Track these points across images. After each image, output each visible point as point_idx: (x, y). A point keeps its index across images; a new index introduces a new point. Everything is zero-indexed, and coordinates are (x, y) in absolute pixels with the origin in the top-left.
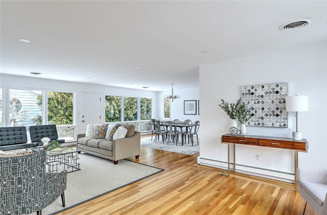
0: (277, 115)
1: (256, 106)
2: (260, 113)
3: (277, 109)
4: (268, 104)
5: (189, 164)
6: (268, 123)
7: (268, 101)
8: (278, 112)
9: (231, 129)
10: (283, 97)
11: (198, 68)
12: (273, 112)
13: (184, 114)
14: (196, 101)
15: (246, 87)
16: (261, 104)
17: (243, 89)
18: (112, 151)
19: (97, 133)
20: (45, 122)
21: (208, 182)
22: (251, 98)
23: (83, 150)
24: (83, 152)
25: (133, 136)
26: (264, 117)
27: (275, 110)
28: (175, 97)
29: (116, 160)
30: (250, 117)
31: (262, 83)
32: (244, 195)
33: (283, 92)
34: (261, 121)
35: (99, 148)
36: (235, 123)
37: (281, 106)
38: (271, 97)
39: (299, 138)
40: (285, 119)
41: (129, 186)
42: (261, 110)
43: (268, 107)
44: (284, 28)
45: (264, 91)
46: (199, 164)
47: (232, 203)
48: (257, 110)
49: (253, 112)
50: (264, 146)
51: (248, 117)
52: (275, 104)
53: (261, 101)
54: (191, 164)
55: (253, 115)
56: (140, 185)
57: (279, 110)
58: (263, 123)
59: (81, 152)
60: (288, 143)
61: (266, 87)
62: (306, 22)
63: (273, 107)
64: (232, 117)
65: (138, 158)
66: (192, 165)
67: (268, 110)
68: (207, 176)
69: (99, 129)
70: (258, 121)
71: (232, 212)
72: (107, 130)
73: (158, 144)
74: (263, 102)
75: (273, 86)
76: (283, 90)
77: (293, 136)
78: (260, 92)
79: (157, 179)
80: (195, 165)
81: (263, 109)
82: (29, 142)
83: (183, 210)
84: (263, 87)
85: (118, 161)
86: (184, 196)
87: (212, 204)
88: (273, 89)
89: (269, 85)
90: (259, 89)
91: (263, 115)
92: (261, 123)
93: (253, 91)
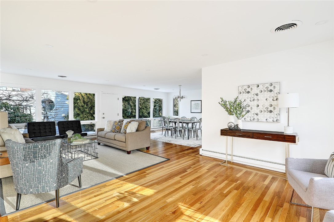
0: (271, 111)
1: (251, 104)
2: (255, 110)
3: (271, 106)
4: (262, 101)
5: (193, 155)
6: (262, 118)
7: (262, 98)
8: (271, 109)
9: (228, 123)
10: (276, 95)
11: (200, 71)
12: (267, 108)
13: (191, 113)
14: (201, 101)
15: (243, 86)
17: (240, 88)
18: (125, 142)
19: (114, 127)
20: (71, 118)
21: (207, 170)
22: (247, 97)
23: (102, 142)
24: (103, 143)
25: (144, 130)
26: (259, 113)
27: (269, 107)
28: (182, 97)
29: (129, 150)
30: (246, 113)
31: (258, 83)
32: (239, 182)
33: (276, 91)
35: (115, 140)
36: (232, 119)
37: (274, 103)
39: (289, 132)
40: (278, 115)
41: (137, 172)
42: (256, 107)
43: (262, 104)
44: (276, 30)
45: (259, 90)
46: (201, 155)
47: (227, 188)
48: (253, 107)
49: (248, 109)
51: (244, 113)
52: (268, 101)
53: (256, 99)
55: (248, 111)
56: (147, 172)
57: (272, 107)
58: (258, 119)
59: (101, 144)
60: (280, 136)
61: (261, 86)
62: (295, 24)
63: (267, 104)
64: (230, 113)
65: (149, 149)
66: (195, 156)
67: (262, 107)
68: (207, 166)
69: (115, 124)
70: (253, 117)
71: (226, 196)
72: (122, 125)
73: (167, 138)
74: (258, 100)
75: (268, 85)
76: (276, 89)
77: (285, 130)
78: (255, 90)
79: (163, 167)
80: (197, 156)
81: (258, 106)
82: (58, 134)
83: (182, 193)
84: (258, 86)
85: (130, 151)
88: (267, 88)
89: (263, 84)
90: (255, 88)
91: (258, 111)
92: (256, 118)
93: (249, 90)
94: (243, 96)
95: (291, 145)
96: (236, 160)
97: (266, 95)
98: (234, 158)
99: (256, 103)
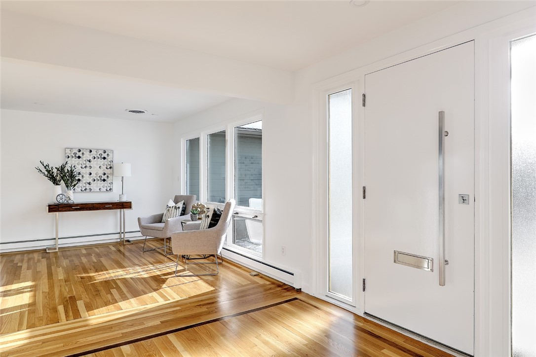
0: (104, 180)
1: (83, 171)
2: (87, 178)
3: (105, 174)
4: (95, 169)
6: (95, 188)
7: (95, 166)
8: (105, 177)
9: (58, 196)
10: (109, 163)
12: (100, 177)
15: (71, 149)
16: (88, 169)
17: (68, 151)
22: (77, 162)
26: (92, 182)
30: (77, 183)
31: (91, 147)
33: (109, 158)
34: (88, 186)
36: (59, 189)
37: (108, 171)
38: (99, 163)
39: (124, 199)
40: (111, 184)
42: (88, 175)
43: (95, 172)
45: (92, 156)
48: (84, 175)
49: (80, 177)
51: (75, 182)
52: (102, 169)
53: (88, 166)
55: (79, 180)
57: (106, 176)
58: (90, 189)
60: (119, 204)
61: (93, 152)
63: (101, 173)
64: (55, 182)
67: (96, 175)
70: (85, 187)
74: (91, 167)
75: (101, 152)
77: (120, 198)
78: (87, 156)
81: (91, 174)
84: (91, 151)
88: (101, 155)
89: (97, 150)
90: (87, 153)
91: (90, 180)
92: (88, 188)
93: (80, 154)
94: (73, 162)
96: (61, 243)
98: (60, 241)
99: (88, 170)
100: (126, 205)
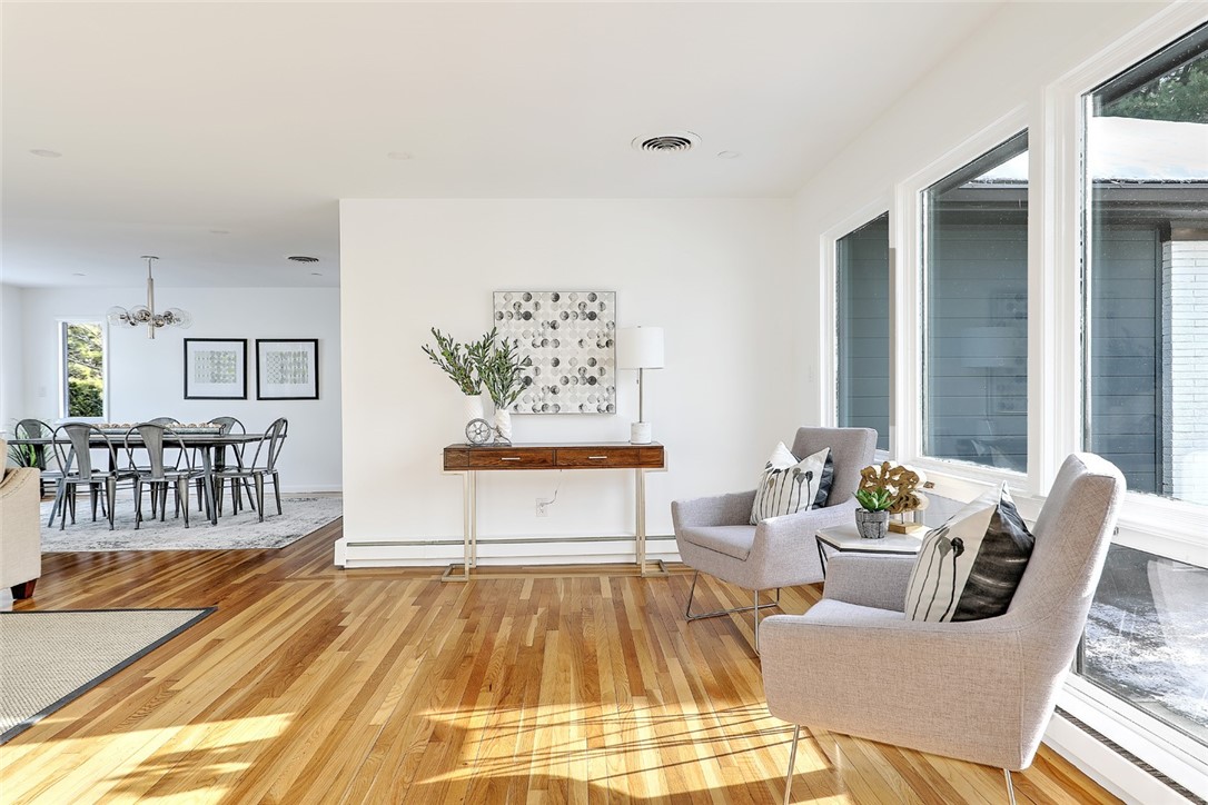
0: (592, 381)
1: (537, 355)
2: (548, 376)
3: (593, 362)
4: (569, 348)
5: (305, 574)
6: (569, 403)
7: (568, 339)
8: (593, 372)
9: (469, 425)
10: (606, 330)
11: (334, 209)
12: (582, 371)
13: (186, 397)
14: (245, 341)
15: (507, 294)
16: (550, 348)
17: (500, 300)
21: (417, 608)
22: (522, 330)
26: (560, 386)
27: (588, 367)
30: (522, 388)
31: (556, 286)
33: (606, 317)
34: (550, 399)
36: (477, 406)
37: (603, 354)
39: (646, 438)
40: (611, 390)
42: (551, 367)
43: (569, 358)
44: (644, 144)
45: (560, 311)
46: (342, 568)
47: (524, 633)
48: (541, 367)
49: (528, 372)
50: (568, 467)
51: (515, 387)
52: (587, 348)
53: (550, 339)
54: (313, 573)
55: (528, 381)
57: (597, 367)
58: (556, 405)
60: (627, 452)
61: (564, 299)
62: (689, 142)
63: (583, 362)
64: (469, 389)
65: (30, 596)
66: (317, 575)
67: (570, 367)
68: (403, 592)
70: (543, 400)
71: (542, 651)
74: (557, 343)
75: (583, 298)
76: (605, 312)
77: (634, 433)
78: (549, 311)
79: (217, 642)
80: (325, 572)
81: (557, 363)
83: (404, 688)
84: (557, 298)
86: (372, 657)
87: (477, 650)
88: (582, 306)
89: (573, 295)
90: (547, 303)
91: (556, 381)
92: (551, 404)
93: (528, 307)
94: (511, 330)
95: (649, 475)
96: (489, 555)
97: (578, 330)
98: (481, 550)
99: (549, 352)
100: (647, 457)
